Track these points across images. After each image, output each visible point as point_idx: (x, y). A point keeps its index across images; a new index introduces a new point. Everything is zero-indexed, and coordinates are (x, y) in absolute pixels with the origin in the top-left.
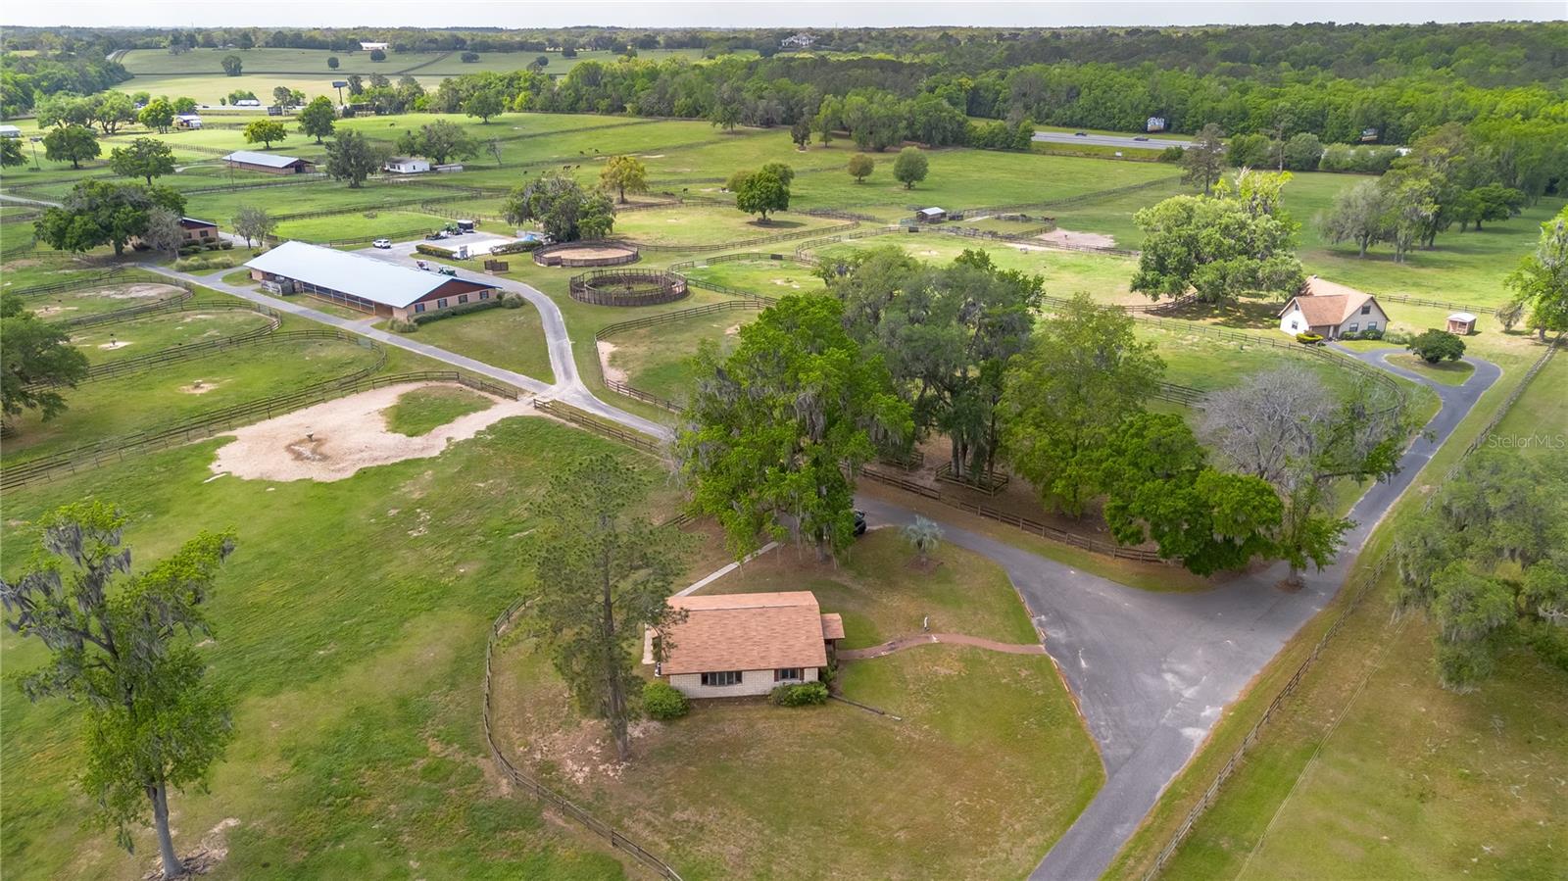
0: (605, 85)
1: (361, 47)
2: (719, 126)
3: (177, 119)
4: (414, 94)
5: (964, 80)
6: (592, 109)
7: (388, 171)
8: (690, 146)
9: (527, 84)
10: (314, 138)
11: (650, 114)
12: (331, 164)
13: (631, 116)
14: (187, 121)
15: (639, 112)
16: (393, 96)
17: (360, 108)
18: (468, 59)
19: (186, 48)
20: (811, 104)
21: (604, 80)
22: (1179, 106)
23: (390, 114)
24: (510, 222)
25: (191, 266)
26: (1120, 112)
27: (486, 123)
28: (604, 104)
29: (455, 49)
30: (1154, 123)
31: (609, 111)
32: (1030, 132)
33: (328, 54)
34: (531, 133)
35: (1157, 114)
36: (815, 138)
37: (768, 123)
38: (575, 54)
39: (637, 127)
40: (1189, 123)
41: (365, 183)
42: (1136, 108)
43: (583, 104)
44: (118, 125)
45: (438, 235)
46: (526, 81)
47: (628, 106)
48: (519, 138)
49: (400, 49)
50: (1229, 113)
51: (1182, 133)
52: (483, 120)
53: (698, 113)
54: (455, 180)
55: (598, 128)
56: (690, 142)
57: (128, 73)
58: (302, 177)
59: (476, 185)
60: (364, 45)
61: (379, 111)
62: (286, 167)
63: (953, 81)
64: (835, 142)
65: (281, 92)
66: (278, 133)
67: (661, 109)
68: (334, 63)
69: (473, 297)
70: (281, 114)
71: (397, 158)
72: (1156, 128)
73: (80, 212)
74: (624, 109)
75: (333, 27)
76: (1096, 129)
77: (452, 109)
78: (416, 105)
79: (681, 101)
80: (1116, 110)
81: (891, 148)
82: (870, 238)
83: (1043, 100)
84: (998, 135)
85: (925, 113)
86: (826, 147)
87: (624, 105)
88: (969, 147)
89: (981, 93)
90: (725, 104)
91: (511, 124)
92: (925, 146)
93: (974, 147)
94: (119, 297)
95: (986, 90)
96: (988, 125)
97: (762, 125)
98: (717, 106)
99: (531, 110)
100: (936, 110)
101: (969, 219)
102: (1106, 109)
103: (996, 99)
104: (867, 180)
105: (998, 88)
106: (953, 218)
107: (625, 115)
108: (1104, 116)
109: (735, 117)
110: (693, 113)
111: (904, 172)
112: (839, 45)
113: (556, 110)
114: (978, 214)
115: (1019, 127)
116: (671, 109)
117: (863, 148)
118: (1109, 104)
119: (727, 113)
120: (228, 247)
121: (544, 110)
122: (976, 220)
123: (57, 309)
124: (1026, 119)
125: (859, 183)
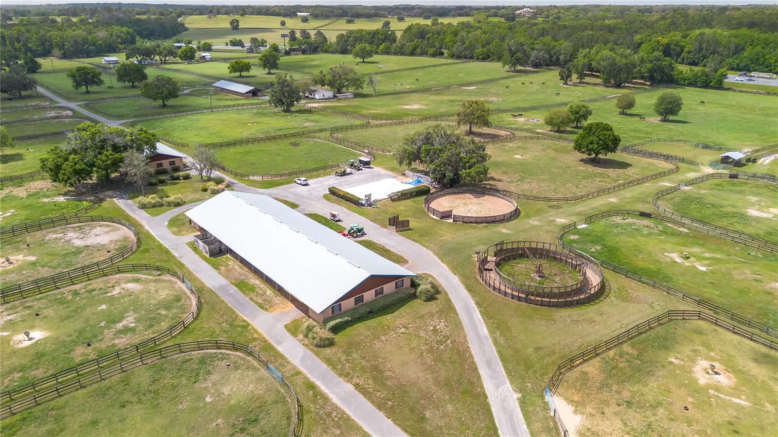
0: (428, 39)
1: (297, 15)
2: (507, 67)
3: (198, 54)
4: (323, 43)
5: (659, 38)
6: (423, 54)
7: (308, 97)
8: (492, 81)
9: (383, 36)
10: (267, 71)
11: (459, 57)
12: (272, 96)
13: (447, 58)
14: (204, 57)
15: (452, 56)
16: (312, 44)
17: (294, 50)
18: (349, 22)
19: (215, 15)
20: (567, 54)
21: (428, 35)
23: (310, 54)
24: (401, 163)
25: (150, 203)
27: (364, 62)
28: (431, 51)
29: (343, 16)
31: (434, 55)
32: (725, 76)
33: (281, 19)
34: (390, 69)
36: (574, 77)
37: (539, 65)
38: (404, 19)
39: (453, 66)
41: (293, 109)
43: (419, 51)
44: (167, 58)
45: (344, 172)
46: (382, 35)
47: (445, 51)
48: (383, 73)
49: (316, 16)
52: (362, 60)
53: (489, 57)
54: (350, 106)
55: (429, 66)
56: (490, 78)
57: (186, 28)
58: (255, 101)
59: (364, 112)
60: (298, 14)
61: (304, 52)
62: (247, 93)
63: (654, 39)
64: (587, 79)
65: (254, 40)
66: (247, 67)
67: (466, 55)
68: (283, 23)
69: (389, 288)
70: (253, 52)
71: (313, 88)
73: (75, 151)
74: (442, 54)
75: (285, 5)
77: (344, 51)
78: (324, 49)
79: (479, 50)
81: (627, 85)
82: (701, 185)
83: (718, 52)
84: (700, 77)
85: (651, 62)
86: (580, 83)
87: (443, 50)
88: (678, 84)
89: (672, 46)
90: (512, 54)
91: (378, 63)
92: (647, 83)
93: (682, 84)
94: (78, 243)
95: (676, 45)
96: (691, 70)
97: (533, 66)
98: (506, 53)
99: (388, 53)
100: (658, 60)
101: (760, 161)
102: (765, 59)
103: (682, 51)
104: (628, 111)
105: (683, 44)
106: (748, 160)
107: (444, 58)
108: (763, 64)
109: (518, 61)
110: (486, 58)
111: (664, 109)
112: (548, 15)
113: (403, 54)
114: (762, 156)
115: (716, 72)
116: (472, 55)
117: (607, 84)
118: (767, 56)
119: (513, 59)
120: (187, 177)
121: (396, 54)
122: (767, 162)
123: (19, 258)
124: (722, 67)
125: (623, 113)
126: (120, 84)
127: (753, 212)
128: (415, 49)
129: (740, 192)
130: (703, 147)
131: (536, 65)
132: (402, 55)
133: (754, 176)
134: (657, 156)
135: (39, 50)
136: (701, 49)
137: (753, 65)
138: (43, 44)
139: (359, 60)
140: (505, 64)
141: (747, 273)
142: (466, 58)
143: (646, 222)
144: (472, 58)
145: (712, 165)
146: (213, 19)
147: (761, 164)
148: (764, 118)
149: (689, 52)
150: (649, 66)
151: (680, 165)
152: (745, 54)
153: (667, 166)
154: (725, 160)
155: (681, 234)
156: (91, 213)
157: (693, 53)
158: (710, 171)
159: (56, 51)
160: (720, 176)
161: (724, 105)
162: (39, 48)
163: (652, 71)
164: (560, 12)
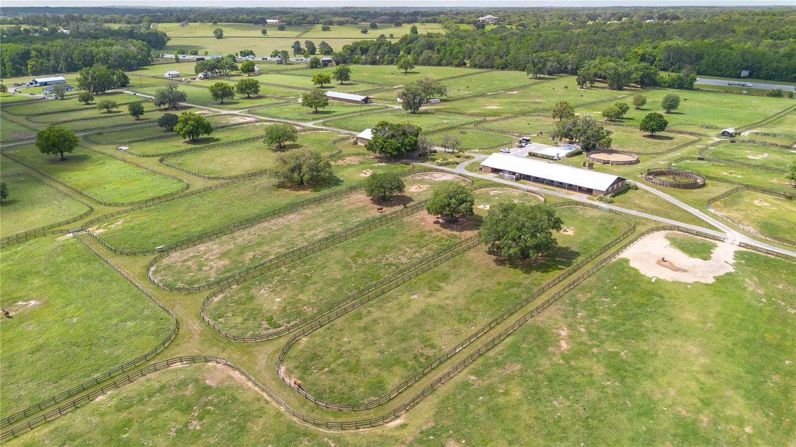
0: (439, 50)
2: (531, 75)
5: (636, 50)
6: (449, 64)
8: (524, 86)
10: (340, 82)
11: (481, 67)
13: (471, 68)
15: (475, 66)
18: (325, 29)
20: (572, 64)
21: (437, 47)
22: (758, 65)
25: (443, 163)
26: (726, 67)
27: (407, 72)
28: (456, 62)
29: (315, 23)
30: (745, 73)
31: (458, 65)
32: (694, 80)
35: (745, 69)
38: (376, 26)
40: (764, 73)
41: (417, 111)
42: (735, 65)
43: (444, 62)
47: (468, 62)
50: (787, 69)
51: (759, 78)
60: (268, 21)
64: (596, 84)
65: (284, 53)
66: (328, 80)
67: (487, 65)
68: (264, 32)
70: (282, 63)
72: (745, 76)
74: (465, 64)
76: (713, 76)
79: (498, 61)
80: (724, 67)
81: (625, 88)
82: (718, 146)
83: (682, 60)
84: (676, 81)
85: (642, 70)
86: (591, 86)
87: (466, 61)
88: (661, 87)
89: (647, 56)
90: (535, 65)
91: (418, 73)
92: (638, 86)
93: (663, 87)
95: (650, 55)
96: (669, 76)
97: (548, 74)
98: (530, 65)
100: (647, 69)
101: (742, 134)
102: (718, 66)
103: (655, 60)
104: (642, 107)
105: (655, 54)
106: (736, 134)
107: (467, 68)
108: (717, 69)
109: (540, 71)
110: (504, 67)
111: (669, 105)
112: (510, 22)
114: (742, 131)
115: (688, 77)
116: (493, 65)
117: (611, 87)
118: (720, 63)
119: (536, 69)
121: (424, 64)
122: (746, 135)
123: (422, 186)
124: (692, 73)
125: (638, 109)
127: (750, 157)
128: (441, 60)
129: (740, 149)
130: (706, 128)
131: (550, 73)
132: (429, 65)
133: (743, 141)
134: (686, 133)
135: (79, 65)
136: (669, 58)
137: (710, 70)
139: (403, 70)
140: (529, 73)
141: (759, 177)
142: (487, 68)
143: (702, 162)
144: (492, 67)
145: (718, 136)
146: (186, 28)
147: (743, 136)
148: (730, 110)
149: (660, 60)
150: (641, 73)
151: (702, 137)
152: (704, 61)
153: (694, 138)
154: (724, 134)
155: (722, 166)
157: (663, 61)
158: (718, 140)
160: (725, 142)
161: (700, 102)
163: (642, 77)
164: (521, 20)
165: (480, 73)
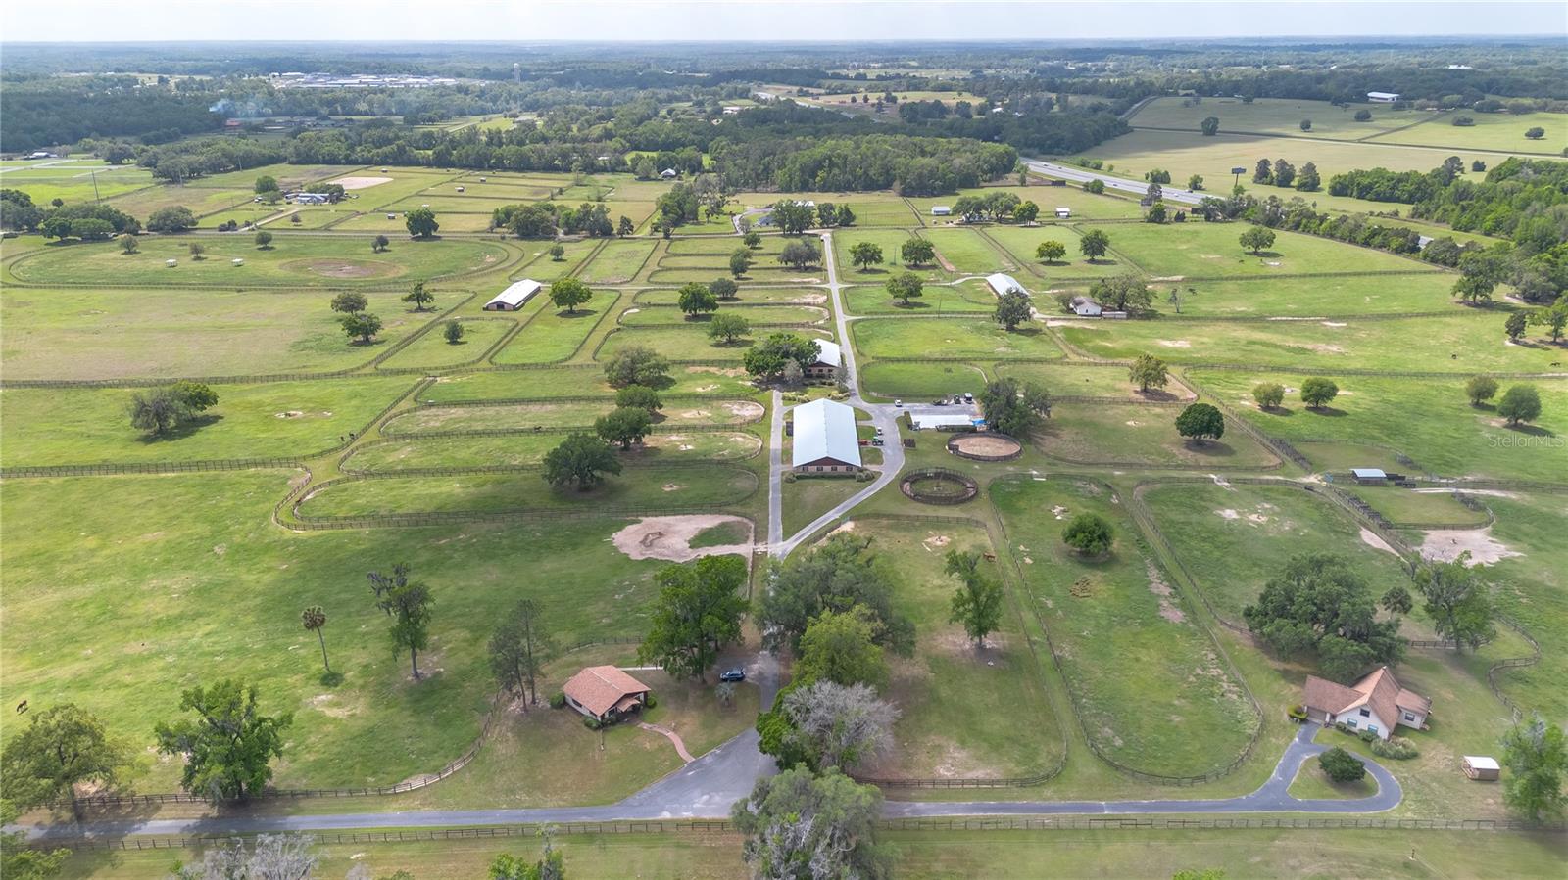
1: (1368, 98)
7: (1072, 309)
10: (1087, 257)
11: (1434, 261)
25: (789, 397)
27: (1256, 252)
41: (1019, 327)
44: (1002, 216)
52: (1254, 249)
57: (1129, 128)
60: (1372, 96)
66: (1058, 253)
67: (1446, 259)
68: (1305, 125)
91: (1278, 256)
94: (735, 412)
97: (1526, 298)
99: (1332, 236)
113: (1353, 241)
120: (831, 384)
121: (1342, 239)
123: (704, 413)
126: (904, 263)
131: (1534, 297)
132: (1351, 242)
138: (887, 172)
139: (1250, 249)
142: (1446, 265)
156: (756, 397)
159: (897, 185)
162: (881, 179)
165: (1429, 272)
